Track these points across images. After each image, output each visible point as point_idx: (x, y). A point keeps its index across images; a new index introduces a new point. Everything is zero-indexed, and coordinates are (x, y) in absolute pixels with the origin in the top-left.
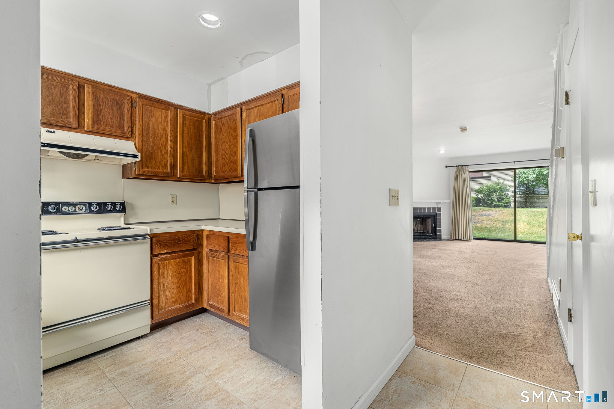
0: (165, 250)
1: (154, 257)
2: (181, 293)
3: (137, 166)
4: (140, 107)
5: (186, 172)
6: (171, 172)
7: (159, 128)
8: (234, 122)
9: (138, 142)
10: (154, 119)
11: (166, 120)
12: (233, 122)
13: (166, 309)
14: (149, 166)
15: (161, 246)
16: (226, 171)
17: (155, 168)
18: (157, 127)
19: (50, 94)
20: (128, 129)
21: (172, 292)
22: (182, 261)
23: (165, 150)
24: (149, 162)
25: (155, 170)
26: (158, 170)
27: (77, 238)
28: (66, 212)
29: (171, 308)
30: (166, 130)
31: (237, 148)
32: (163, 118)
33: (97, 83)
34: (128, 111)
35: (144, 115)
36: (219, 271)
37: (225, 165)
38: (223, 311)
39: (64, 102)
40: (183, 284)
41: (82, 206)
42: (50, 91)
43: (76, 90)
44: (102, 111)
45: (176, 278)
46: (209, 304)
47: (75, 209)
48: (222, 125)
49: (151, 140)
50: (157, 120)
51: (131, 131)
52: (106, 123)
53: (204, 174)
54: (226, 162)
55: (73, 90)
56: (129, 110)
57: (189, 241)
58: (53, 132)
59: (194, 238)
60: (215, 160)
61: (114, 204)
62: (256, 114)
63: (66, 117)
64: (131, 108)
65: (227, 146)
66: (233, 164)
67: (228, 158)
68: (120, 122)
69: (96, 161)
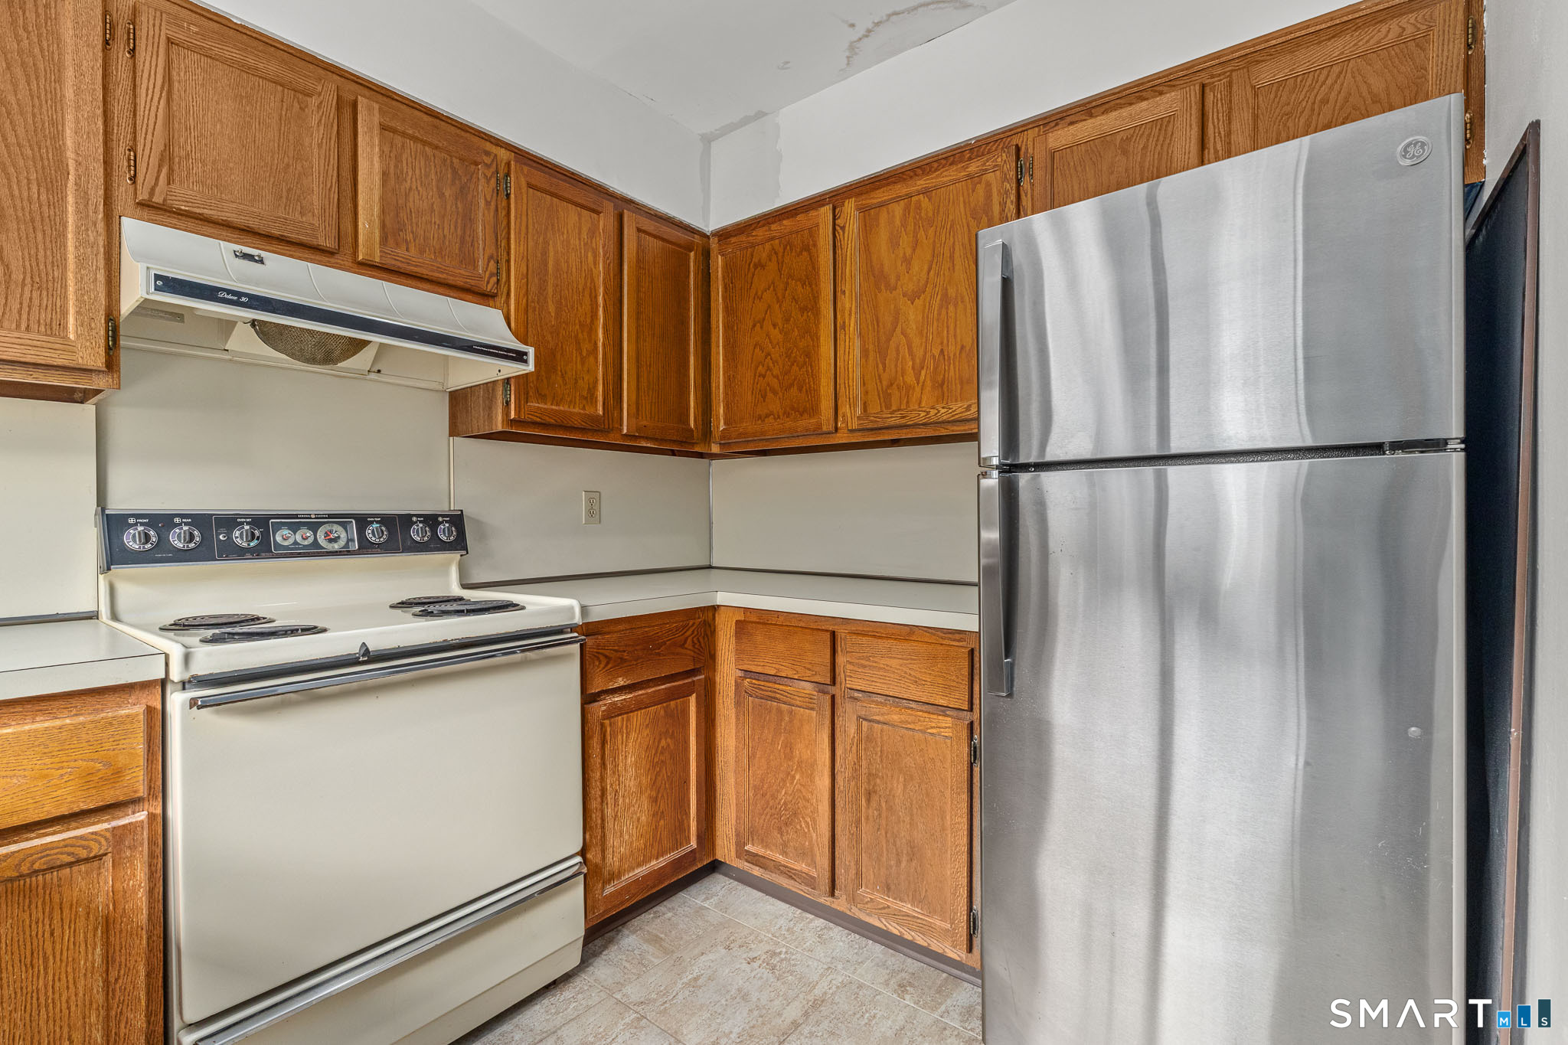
0: (620, 679)
1: (590, 703)
2: (660, 820)
3: (513, 392)
4: (521, 193)
5: (644, 418)
6: (606, 415)
7: (574, 270)
8: (805, 253)
9: (517, 310)
10: (559, 236)
11: (591, 242)
12: (801, 253)
13: (623, 879)
14: (545, 396)
15: (610, 666)
16: (771, 413)
17: (561, 400)
18: (568, 266)
19: (247, 119)
20: (488, 265)
21: (638, 819)
22: (662, 712)
23: (590, 341)
24: (545, 381)
25: (562, 408)
26: (572, 407)
27: (367, 649)
28: (286, 548)
29: (636, 871)
30: (593, 280)
31: (816, 337)
32: (584, 235)
33: (393, 99)
34: (488, 203)
35: (530, 221)
36: (789, 747)
37: (764, 397)
38: (811, 882)
39: (291, 155)
40: (665, 788)
41: (336, 527)
42: (248, 108)
43: (332, 115)
44: (411, 200)
45: (649, 769)
46: (747, 851)
47: (316, 539)
48: (752, 270)
49: (552, 308)
50: (568, 242)
51: (496, 272)
52: (422, 240)
53: (692, 425)
54: (768, 385)
55: (321, 113)
56: (489, 200)
57: (682, 646)
58: (257, 258)
59: (696, 633)
60: (725, 382)
61: (431, 521)
62: (898, 222)
63: (299, 208)
64: (495, 194)
65: (775, 333)
66: (800, 391)
67: (776, 372)
68: (463, 242)
69: (373, 376)
